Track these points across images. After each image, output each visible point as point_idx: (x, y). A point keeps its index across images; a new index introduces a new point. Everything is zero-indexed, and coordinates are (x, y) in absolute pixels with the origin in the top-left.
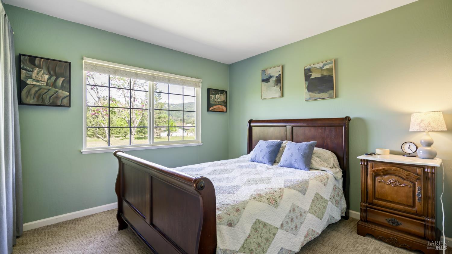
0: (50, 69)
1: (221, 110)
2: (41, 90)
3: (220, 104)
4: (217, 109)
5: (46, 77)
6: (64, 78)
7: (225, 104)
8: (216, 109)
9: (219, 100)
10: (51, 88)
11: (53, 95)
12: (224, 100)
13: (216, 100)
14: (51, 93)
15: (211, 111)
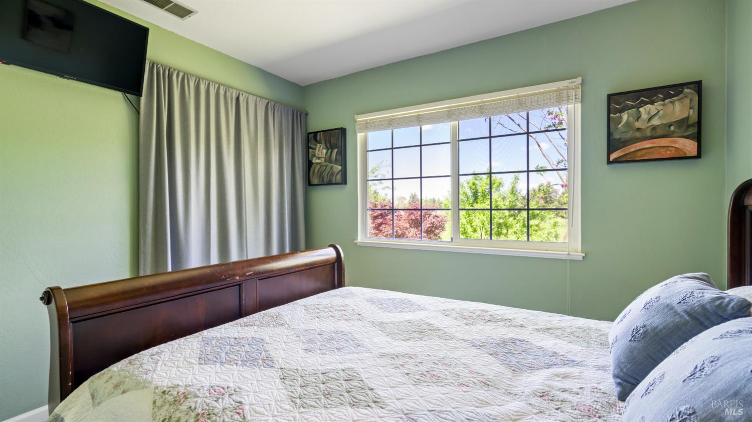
0: (327, 142)
1: (668, 154)
2: (322, 168)
3: (659, 132)
4: (643, 152)
5: (325, 151)
6: (337, 150)
7: (693, 131)
8: (639, 153)
9: (656, 122)
10: (328, 164)
11: (329, 172)
12: (685, 115)
13: (638, 125)
14: (328, 169)
15: (617, 161)
